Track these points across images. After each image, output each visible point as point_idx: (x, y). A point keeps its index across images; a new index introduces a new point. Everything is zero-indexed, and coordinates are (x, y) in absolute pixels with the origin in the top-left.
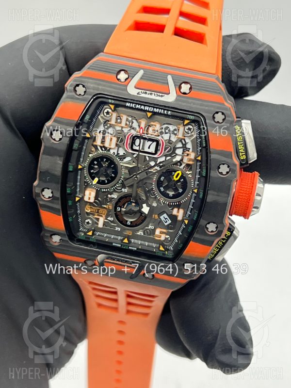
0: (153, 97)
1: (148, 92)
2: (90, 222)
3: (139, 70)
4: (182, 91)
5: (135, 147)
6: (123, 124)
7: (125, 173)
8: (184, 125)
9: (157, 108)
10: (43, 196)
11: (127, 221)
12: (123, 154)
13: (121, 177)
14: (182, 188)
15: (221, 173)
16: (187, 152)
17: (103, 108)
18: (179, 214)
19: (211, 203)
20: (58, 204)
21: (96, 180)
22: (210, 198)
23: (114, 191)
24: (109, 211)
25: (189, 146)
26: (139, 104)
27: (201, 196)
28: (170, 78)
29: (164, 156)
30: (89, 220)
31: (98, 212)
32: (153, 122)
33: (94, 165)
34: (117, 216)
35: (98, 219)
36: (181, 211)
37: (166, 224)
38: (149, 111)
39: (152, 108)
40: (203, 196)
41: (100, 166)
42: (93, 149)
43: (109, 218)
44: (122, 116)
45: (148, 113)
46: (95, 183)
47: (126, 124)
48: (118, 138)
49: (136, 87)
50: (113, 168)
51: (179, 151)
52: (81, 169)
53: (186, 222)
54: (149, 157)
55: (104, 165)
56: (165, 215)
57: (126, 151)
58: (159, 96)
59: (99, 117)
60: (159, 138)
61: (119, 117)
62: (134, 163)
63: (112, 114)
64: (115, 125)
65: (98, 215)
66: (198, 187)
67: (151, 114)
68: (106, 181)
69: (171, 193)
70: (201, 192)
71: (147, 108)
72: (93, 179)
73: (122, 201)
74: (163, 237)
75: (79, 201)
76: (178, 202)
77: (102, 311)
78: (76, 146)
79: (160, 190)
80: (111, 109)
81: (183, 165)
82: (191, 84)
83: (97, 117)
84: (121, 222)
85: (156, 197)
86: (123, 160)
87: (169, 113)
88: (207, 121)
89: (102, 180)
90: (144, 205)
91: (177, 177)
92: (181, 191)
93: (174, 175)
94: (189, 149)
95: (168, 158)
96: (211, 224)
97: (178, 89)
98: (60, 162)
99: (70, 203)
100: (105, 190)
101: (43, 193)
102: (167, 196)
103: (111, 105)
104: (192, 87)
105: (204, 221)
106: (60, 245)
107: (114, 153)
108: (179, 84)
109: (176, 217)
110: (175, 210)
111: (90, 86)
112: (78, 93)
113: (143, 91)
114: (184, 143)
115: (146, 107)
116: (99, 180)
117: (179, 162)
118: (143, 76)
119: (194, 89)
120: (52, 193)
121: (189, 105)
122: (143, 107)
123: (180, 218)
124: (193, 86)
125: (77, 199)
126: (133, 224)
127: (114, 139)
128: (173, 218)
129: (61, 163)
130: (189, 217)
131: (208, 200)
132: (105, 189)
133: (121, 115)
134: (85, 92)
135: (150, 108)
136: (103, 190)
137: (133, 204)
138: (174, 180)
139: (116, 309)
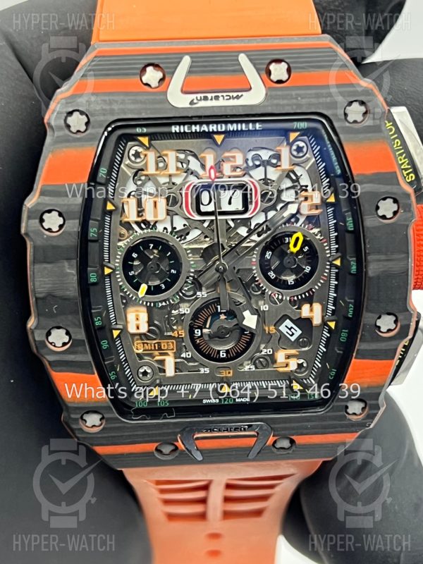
0: (222, 102)
1: (209, 96)
2: (149, 371)
3: (181, 58)
4: (274, 77)
5: (203, 209)
6: (172, 170)
7: (196, 262)
8: (288, 144)
9: (232, 122)
10: (51, 343)
11: (219, 351)
12: (183, 227)
13: (190, 272)
14: (309, 264)
15: (384, 217)
16: (304, 193)
17: (125, 147)
18: (315, 313)
19: (378, 277)
20: (85, 352)
21: (144, 288)
22: (373, 269)
23: (182, 300)
24: (179, 340)
25: (305, 181)
26: (196, 124)
27: (354, 269)
28: (243, 59)
29: (263, 211)
30: (145, 368)
31: (160, 349)
32: (229, 151)
33: (133, 259)
34: (197, 347)
35: (162, 362)
36: (317, 307)
37: (293, 339)
38: (218, 133)
39: (223, 125)
40: (357, 269)
41: (144, 259)
42: (124, 231)
43: (183, 355)
44: (166, 155)
45: (216, 137)
46: (143, 295)
47: (178, 169)
48: (168, 199)
49: (184, 92)
50: (170, 258)
51: (288, 196)
52: (109, 275)
53: (332, 325)
54: (233, 220)
55: (152, 257)
56: (288, 323)
57: (187, 219)
58: (233, 98)
59: (122, 166)
60: (246, 179)
61: (160, 157)
62: (207, 239)
63: (146, 155)
64: (156, 175)
65: (161, 354)
66: (339, 254)
67: (222, 136)
68: (163, 286)
69: (291, 279)
70: (352, 263)
71: (213, 128)
72: (137, 287)
73: (202, 316)
74: (293, 365)
75: (119, 336)
76: (308, 292)
77: (177, 526)
78: (93, 232)
79: (268, 278)
80: (142, 145)
81: (302, 220)
82: (287, 60)
83: (119, 168)
84: (208, 357)
85: (263, 293)
86: (185, 238)
87: (258, 126)
88: (336, 125)
89: (155, 287)
90: (247, 314)
91: (295, 245)
92: (308, 269)
93: (289, 243)
94: (307, 186)
95: (271, 214)
96: (383, 317)
97: (264, 76)
98: (71, 270)
99: (105, 344)
100: (164, 304)
101: (51, 339)
102: (284, 285)
103: (140, 138)
104: (291, 65)
105: (370, 315)
106: (104, 429)
107: (165, 228)
108: (265, 66)
109: (309, 320)
110: (306, 307)
111: (95, 110)
112: (74, 130)
113: (199, 96)
114: (294, 178)
115: (211, 126)
116: (149, 287)
117: (293, 216)
118: (191, 67)
119: (296, 68)
120: (68, 333)
121: (295, 101)
122: (205, 128)
123: (317, 321)
124: (292, 63)
125: (116, 333)
126: (233, 354)
127: (162, 203)
128: (305, 324)
129: (74, 272)
130: (333, 314)
131: (371, 273)
132: (165, 301)
133: (165, 152)
134: (87, 124)
135: (219, 126)
136: (160, 305)
137: (223, 317)
138: (292, 253)
139: (203, 516)
